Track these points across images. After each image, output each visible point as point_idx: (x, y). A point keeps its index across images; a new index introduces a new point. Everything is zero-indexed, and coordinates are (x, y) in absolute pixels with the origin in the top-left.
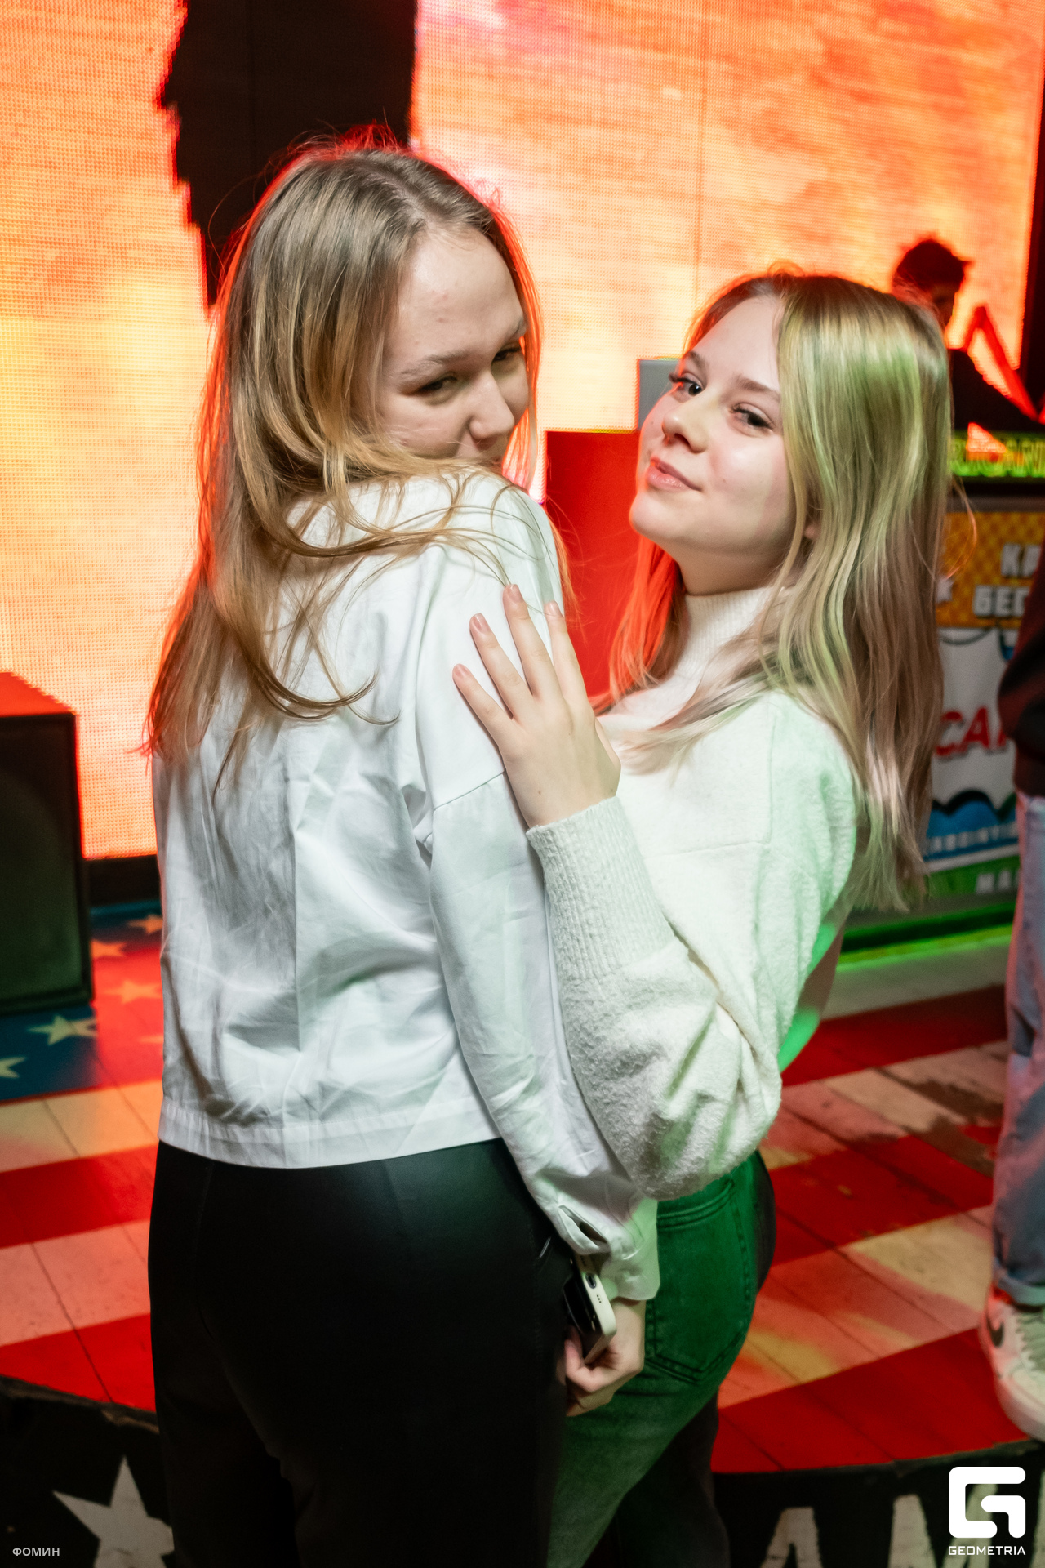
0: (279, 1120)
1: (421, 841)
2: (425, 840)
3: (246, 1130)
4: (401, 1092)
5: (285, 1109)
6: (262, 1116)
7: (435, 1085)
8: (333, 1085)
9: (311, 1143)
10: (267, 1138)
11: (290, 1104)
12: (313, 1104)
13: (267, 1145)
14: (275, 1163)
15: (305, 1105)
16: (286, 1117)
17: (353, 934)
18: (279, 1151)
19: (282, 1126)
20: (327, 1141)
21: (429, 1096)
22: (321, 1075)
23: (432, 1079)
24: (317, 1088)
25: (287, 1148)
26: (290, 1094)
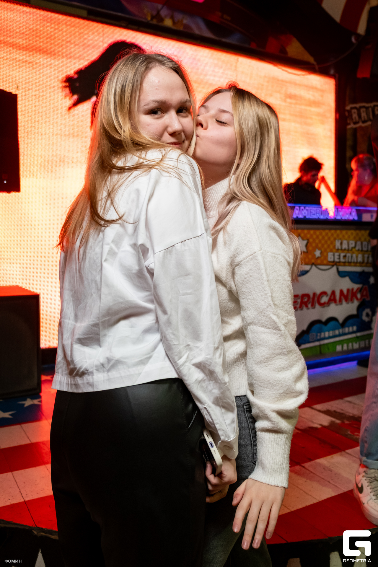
0: (92, 373)
1: (147, 267)
2: (149, 266)
3: (81, 378)
4: (136, 360)
5: (94, 368)
6: (86, 372)
7: (150, 358)
8: (112, 358)
9: (104, 381)
10: (88, 380)
11: (96, 366)
12: (104, 366)
13: (88, 383)
14: (90, 390)
15: (102, 366)
16: (95, 371)
17: (122, 300)
18: (91, 385)
19: (93, 375)
20: (109, 380)
21: (147, 362)
22: (108, 355)
23: (149, 356)
24: (106, 360)
25: (95, 384)
26: (97, 363)
